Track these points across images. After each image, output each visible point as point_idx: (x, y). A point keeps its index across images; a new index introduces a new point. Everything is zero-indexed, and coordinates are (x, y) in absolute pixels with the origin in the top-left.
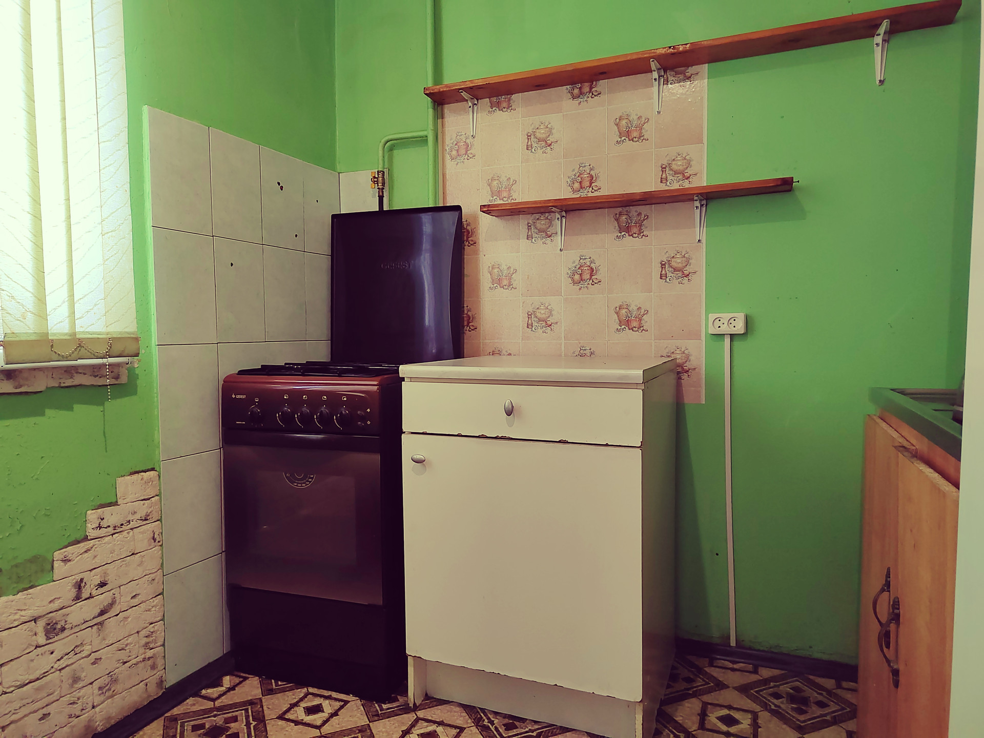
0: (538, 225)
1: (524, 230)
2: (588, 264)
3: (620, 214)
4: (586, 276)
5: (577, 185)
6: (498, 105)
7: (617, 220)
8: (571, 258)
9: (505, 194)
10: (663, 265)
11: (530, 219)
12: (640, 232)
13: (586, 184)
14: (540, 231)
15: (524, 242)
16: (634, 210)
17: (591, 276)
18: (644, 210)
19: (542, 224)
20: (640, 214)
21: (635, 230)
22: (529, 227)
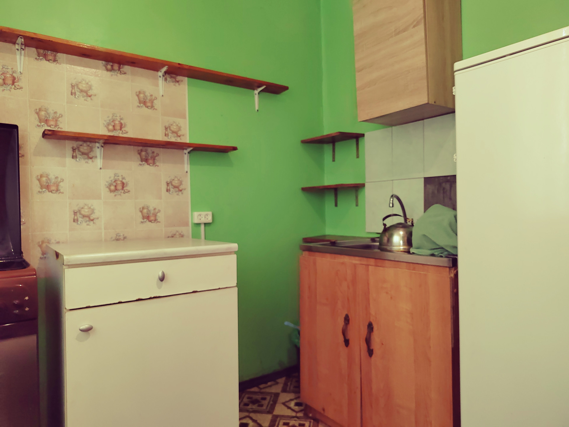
0: (81, 150)
1: (69, 152)
2: (121, 179)
3: (142, 151)
4: (119, 187)
5: (111, 127)
6: (45, 56)
7: (140, 154)
8: (108, 175)
9: (52, 123)
10: (168, 184)
11: (75, 144)
12: (154, 163)
13: (118, 127)
14: (83, 154)
15: (69, 160)
16: (150, 150)
17: (123, 187)
18: (156, 150)
19: (84, 148)
20: (153, 152)
21: (151, 161)
22: (74, 150)
